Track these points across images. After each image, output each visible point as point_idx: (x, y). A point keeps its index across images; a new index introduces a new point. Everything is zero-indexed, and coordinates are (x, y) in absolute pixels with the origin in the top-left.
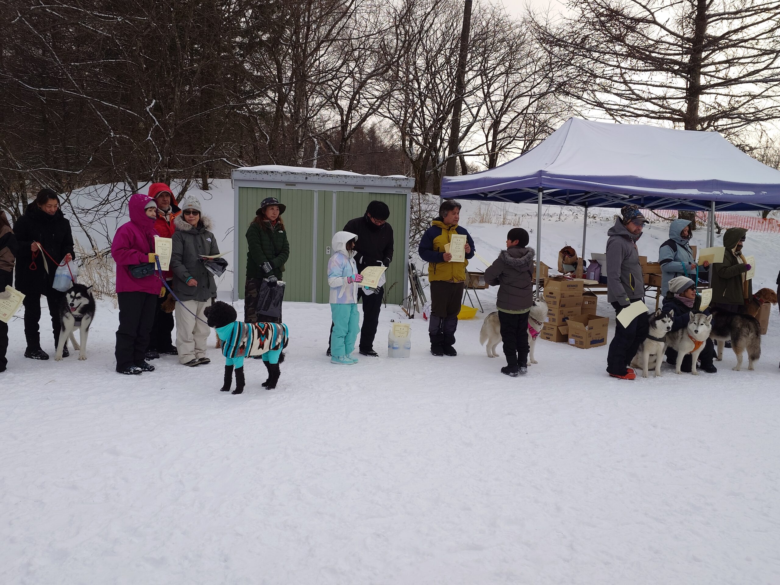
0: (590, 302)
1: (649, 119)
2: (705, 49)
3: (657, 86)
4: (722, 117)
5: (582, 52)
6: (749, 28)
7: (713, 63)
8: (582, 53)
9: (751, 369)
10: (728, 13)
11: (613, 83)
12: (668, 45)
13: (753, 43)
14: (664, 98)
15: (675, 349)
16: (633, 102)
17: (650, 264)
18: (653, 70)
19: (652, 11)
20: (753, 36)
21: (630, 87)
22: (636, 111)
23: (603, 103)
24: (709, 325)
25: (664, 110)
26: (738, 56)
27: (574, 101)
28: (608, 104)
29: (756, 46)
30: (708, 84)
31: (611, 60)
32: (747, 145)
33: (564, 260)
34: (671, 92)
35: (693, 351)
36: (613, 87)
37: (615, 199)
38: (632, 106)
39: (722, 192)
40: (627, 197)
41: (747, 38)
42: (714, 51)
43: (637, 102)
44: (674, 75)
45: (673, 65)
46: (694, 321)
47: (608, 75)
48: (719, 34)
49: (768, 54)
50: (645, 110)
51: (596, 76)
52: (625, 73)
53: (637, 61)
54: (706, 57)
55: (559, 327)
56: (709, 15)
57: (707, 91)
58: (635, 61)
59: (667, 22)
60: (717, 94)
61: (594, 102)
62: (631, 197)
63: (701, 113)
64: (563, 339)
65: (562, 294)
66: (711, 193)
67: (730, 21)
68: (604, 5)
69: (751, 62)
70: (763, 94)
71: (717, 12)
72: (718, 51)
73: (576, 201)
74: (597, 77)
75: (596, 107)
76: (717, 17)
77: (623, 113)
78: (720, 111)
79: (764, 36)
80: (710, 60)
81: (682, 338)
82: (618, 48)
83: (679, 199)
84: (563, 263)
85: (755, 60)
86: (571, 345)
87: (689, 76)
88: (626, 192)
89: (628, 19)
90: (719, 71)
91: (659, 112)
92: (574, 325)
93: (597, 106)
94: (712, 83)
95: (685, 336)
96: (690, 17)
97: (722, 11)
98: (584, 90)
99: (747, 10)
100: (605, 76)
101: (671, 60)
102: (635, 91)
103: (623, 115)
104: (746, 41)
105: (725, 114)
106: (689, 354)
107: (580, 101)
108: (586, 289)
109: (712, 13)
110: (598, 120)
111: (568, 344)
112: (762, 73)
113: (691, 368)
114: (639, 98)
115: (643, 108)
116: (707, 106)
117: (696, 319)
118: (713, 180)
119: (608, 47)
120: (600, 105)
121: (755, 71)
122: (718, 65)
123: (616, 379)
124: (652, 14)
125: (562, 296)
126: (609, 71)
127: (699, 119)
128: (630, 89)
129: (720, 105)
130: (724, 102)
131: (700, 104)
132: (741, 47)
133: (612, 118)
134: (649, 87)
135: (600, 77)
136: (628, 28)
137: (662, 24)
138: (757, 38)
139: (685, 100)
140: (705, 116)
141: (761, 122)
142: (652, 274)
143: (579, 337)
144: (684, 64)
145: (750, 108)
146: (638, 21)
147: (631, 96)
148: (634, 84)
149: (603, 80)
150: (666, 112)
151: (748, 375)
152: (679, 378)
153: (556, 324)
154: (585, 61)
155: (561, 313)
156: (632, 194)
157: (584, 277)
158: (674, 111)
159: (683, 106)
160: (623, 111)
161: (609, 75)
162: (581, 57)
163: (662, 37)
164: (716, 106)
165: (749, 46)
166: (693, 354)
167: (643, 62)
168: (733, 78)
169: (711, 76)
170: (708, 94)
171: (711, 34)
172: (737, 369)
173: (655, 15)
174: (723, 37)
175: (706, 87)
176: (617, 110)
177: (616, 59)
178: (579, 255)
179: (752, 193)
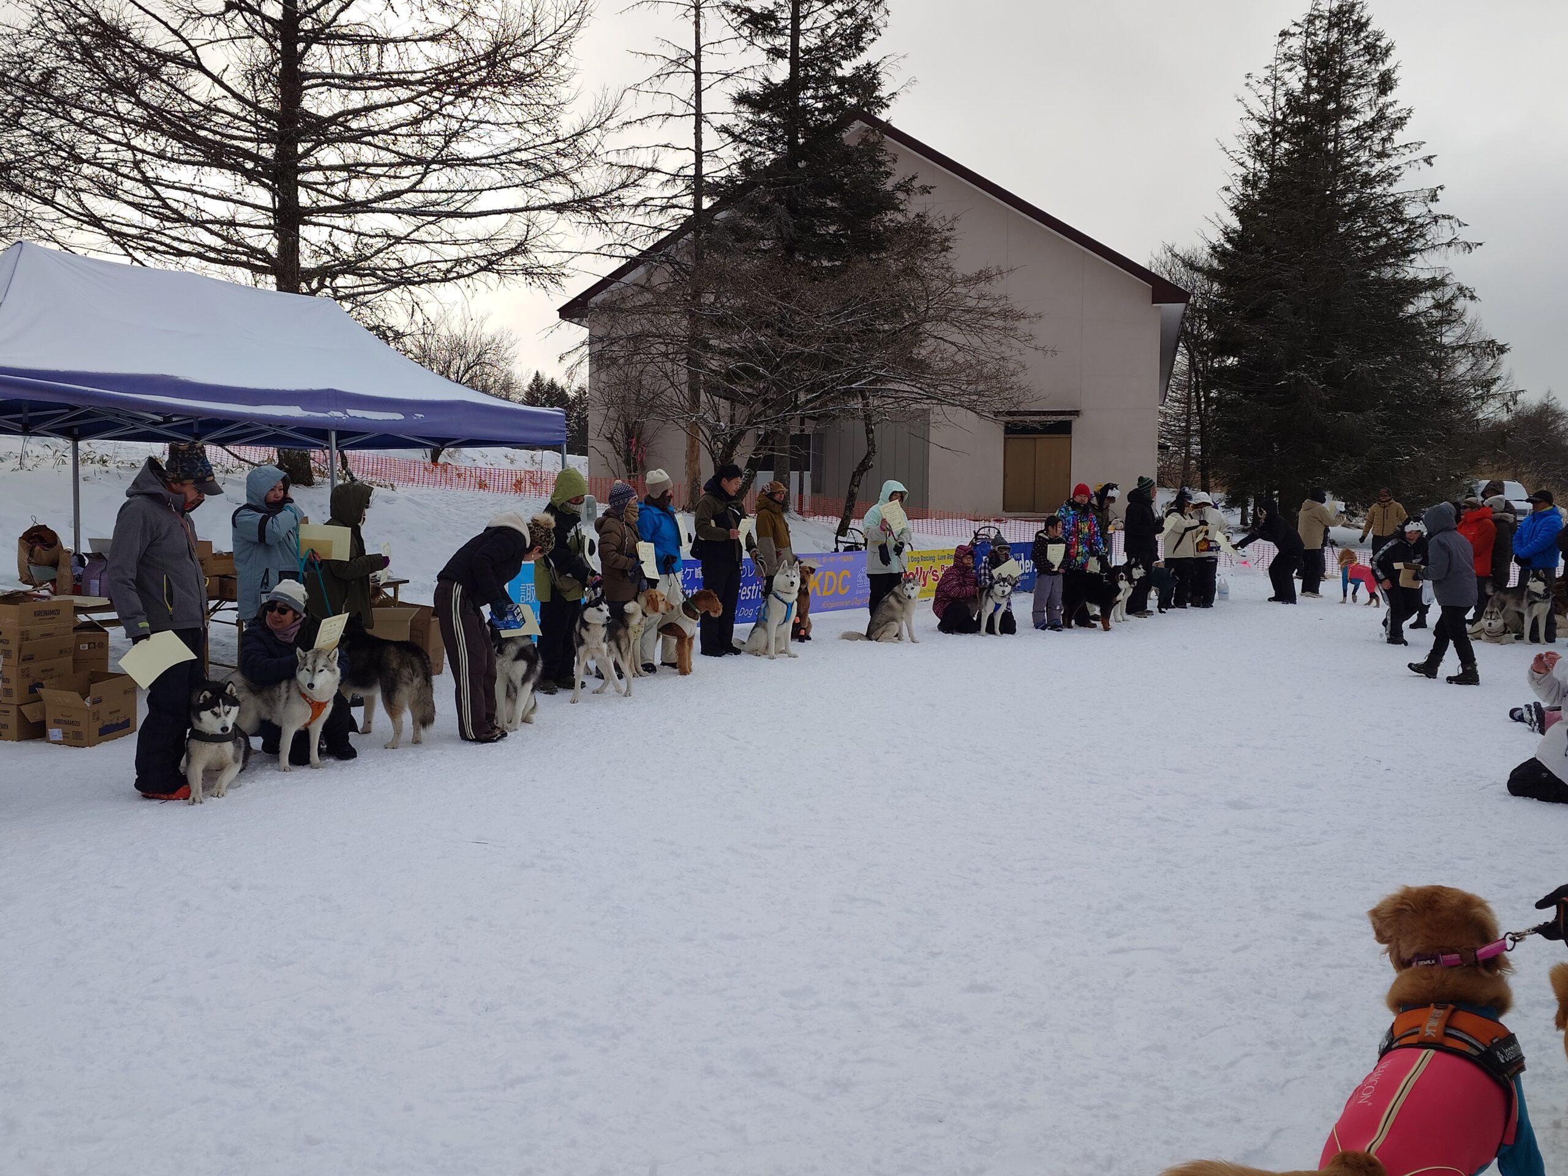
0: (92, 645)
1: (205, 263)
2: (303, 138)
3: (213, 197)
4: (344, 272)
5: (46, 103)
6: (380, 111)
7: (319, 167)
8: (44, 106)
9: (416, 741)
10: (340, 77)
11: (119, 178)
12: (228, 119)
13: (389, 141)
14: (232, 223)
15: (276, 721)
16: (168, 224)
17: (220, 556)
18: (203, 164)
19: (193, 44)
20: (386, 127)
21: (156, 192)
22: (176, 244)
23: (101, 219)
24: (334, 670)
25: (234, 248)
26: (363, 160)
27: (34, 206)
28: (114, 222)
29: (391, 147)
30: (314, 205)
31: (109, 129)
32: (389, 328)
33: (31, 555)
34: (244, 214)
35: (309, 723)
36: (120, 187)
37: (137, 425)
38: (167, 232)
39: (346, 413)
40: (159, 419)
41: (376, 129)
42: (318, 144)
43: (177, 225)
44: (245, 180)
45: (241, 159)
46: (306, 665)
47: (105, 161)
48: (325, 112)
49: (413, 164)
50: (196, 243)
51: (78, 160)
52: (144, 161)
53: (167, 140)
54: (307, 153)
55: (23, 708)
56: (306, 73)
57: (314, 219)
58: (163, 140)
59: (224, 71)
60: (333, 227)
61: (81, 214)
62: (167, 420)
63: (307, 262)
64: (34, 731)
65: (22, 633)
66: (325, 415)
67: (344, 91)
68: (87, 10)
69: (384, 175)
70: (412, 236)
71: (317, 71)
72: (326, 145)
73: (46, 425)
74: (83, 161)
75: (85, 226)
76: (320, 81)
77: (150, 244)
78: (338, 259)
79: (404, 130)
80: (311, 161)
81: (288, 698)
82: (123, 107)
83: (270, 425)
84: (30, 562)
85: (392, 172)
86: (55, 742)
87: (276, 186)
88: (157, 408)
89: (143, 50)
90: (333, 184)
91: (225, 250)
92: (56, 698)
93: (88, 223)
94: (322, 204)
95: (294, 694)
96: (267, 69)
97: (327, 70)
98: (55, 186)
99: (373, 77)
100: (100, 161)
101: (237, 148)
102: (169, 202)
103: (149, 248)
104: (374, 134)
105: (349, 267)
106: (303, 729)
107: (49, 208)
108: (82, 618)
109: (310, 70)
110: (92, 255)
111: (49, 741)
112: (405, 197)
113: (309, 756)
114: (181, 218)
115: (192, 238)
116: (314, 248)
117: (310, 661)
118: (329, 390)
119: (102, 102)
120: (96, 221)
121: (394, 192)
122: (328, 173)
123: (156, 802)
124: (193, 50)
125: (25, 636)
126: (108, 153)
127: (303, 272)
128: (158, 197)
129: (337, 249)
130: (347, 244)
131: (302, 243)
132: (369, 144)
133: (124, 252)
134: (199, 197)
135: (88, 161)
136: (141, 67)
137: (216, 75)
138: (395, 131)
139: (272, 231)
140: (313, 266)
141: (410, 287)
142: (225, 576)
143: (72, 723)
144: (263, 159)
145: (389, 259)
146: (166, 58)
147: (161, 210)
148: (167, 187)
149: (96, 169)
150: (237, 252)
151: (411, 753)
152: (287, 780)
153: (15, 700)
154: (55, 123)
155: (25, 674)
156: (168, 413)
157: (77, 591)
158: (253, 251)
159: (269, 243)
160: (147, 239)
161: (109, 161)
162: (44, 113)
163: (215, 99)
164: (330, 249)
165: (381, 144)
166: (311, 727)
167: (181, 145)
168: (358, 199)
169: (319, 191)
170: (315, 224)
171: (309, 110)
172: (392, 745)
173: (199, 51)
174: (333, 120)
175: (310, 211)
176: (134, 237)
177: (120, 130)
178: (67, 544)
179: (399, 417)
